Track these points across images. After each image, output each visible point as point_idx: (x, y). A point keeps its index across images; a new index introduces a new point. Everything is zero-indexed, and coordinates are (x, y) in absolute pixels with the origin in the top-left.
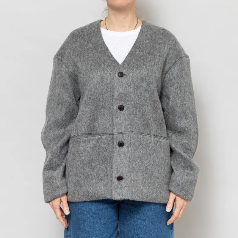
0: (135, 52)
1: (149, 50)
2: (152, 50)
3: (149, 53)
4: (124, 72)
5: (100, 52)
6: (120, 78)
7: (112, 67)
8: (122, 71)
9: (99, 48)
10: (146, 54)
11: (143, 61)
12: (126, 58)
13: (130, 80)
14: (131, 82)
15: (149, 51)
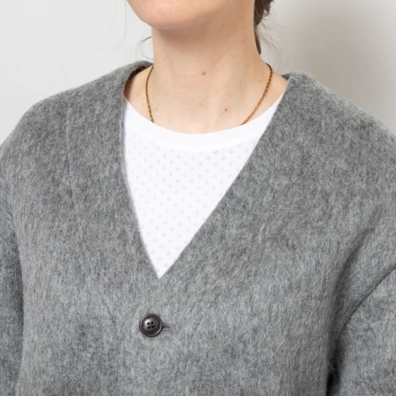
0: (225, 226)
1: (280, 222)
2: (291, 226)
3: (278, 238)
4: (165, 316)
5: (98, 214)
6: (146, 341)
7: (126, 286)
8: (156, 312)
9: (96, 195)
10: (264, 241)
11: (243, 275)
12: (183, 255)
13: (186, 351)
14: (189, 362)
15: (280, 230)
